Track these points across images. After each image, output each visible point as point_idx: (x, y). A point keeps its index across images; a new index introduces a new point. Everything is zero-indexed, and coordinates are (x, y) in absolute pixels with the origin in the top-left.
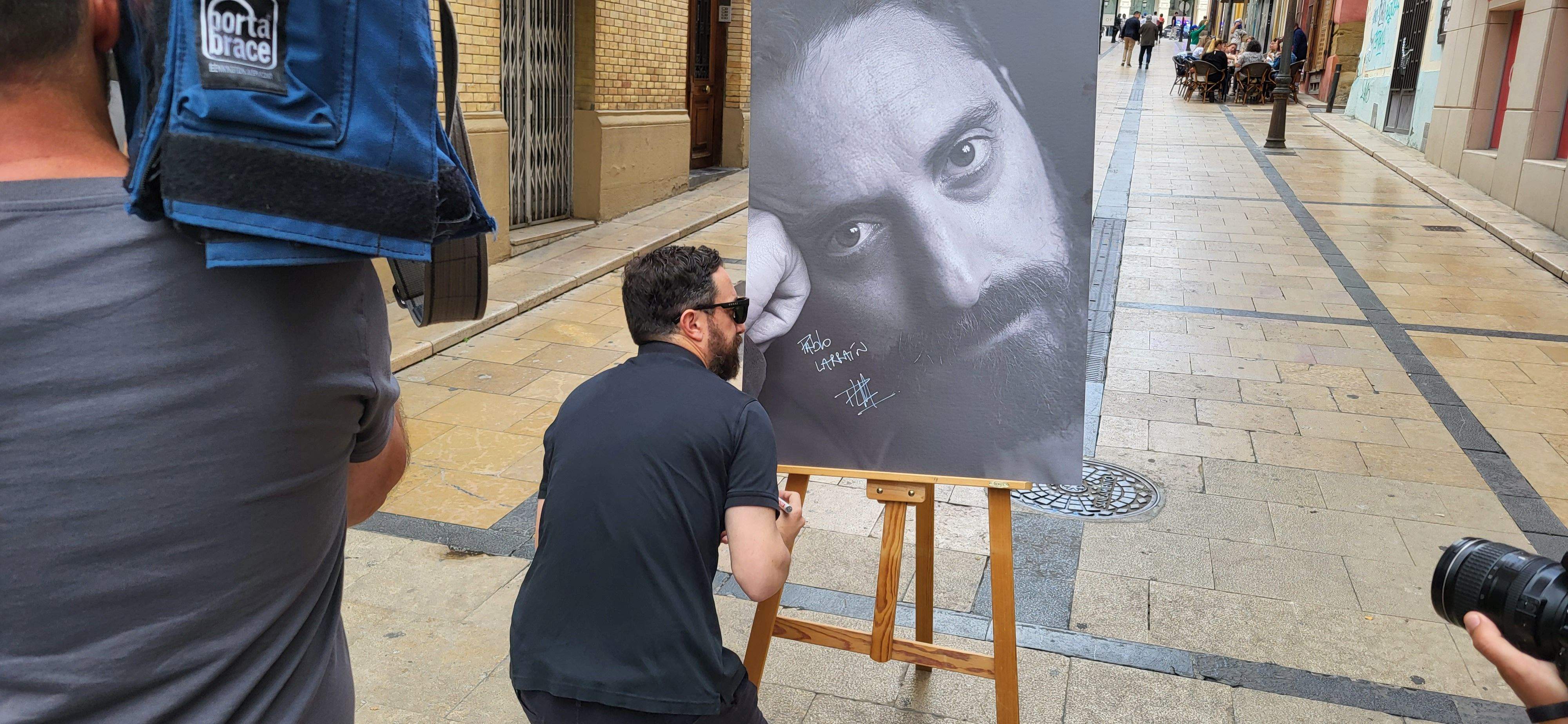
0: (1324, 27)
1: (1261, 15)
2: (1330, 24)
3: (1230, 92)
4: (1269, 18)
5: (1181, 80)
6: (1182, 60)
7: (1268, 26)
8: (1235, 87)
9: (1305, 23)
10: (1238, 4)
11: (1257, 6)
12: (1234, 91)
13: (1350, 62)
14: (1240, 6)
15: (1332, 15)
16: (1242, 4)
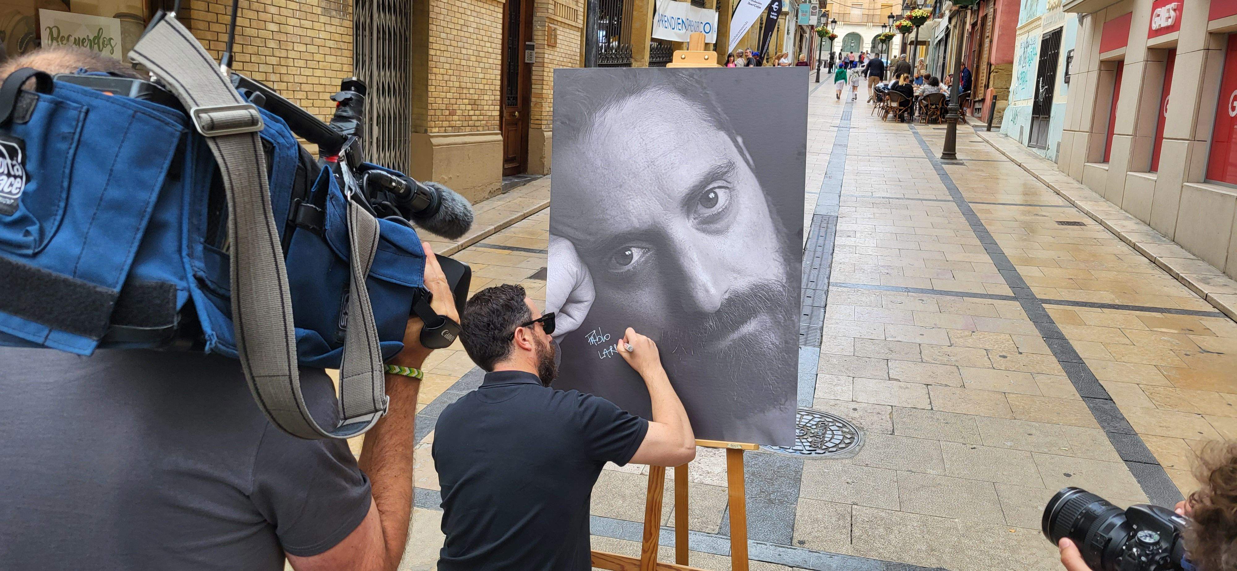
0: (984, 67)
1: (938, 56)
2: (988, 64)
3: (917, 114)
4: (944, 58)
5: (880, 105)
6: (880, 90)
7: (944, 64)
8: (920, 110)
10: (921, 46)
11: (935, 48)
12: (920, 113)
13: (1004, 93)
14: (922, 48)
15: (989, 58)
16: (925, 47)
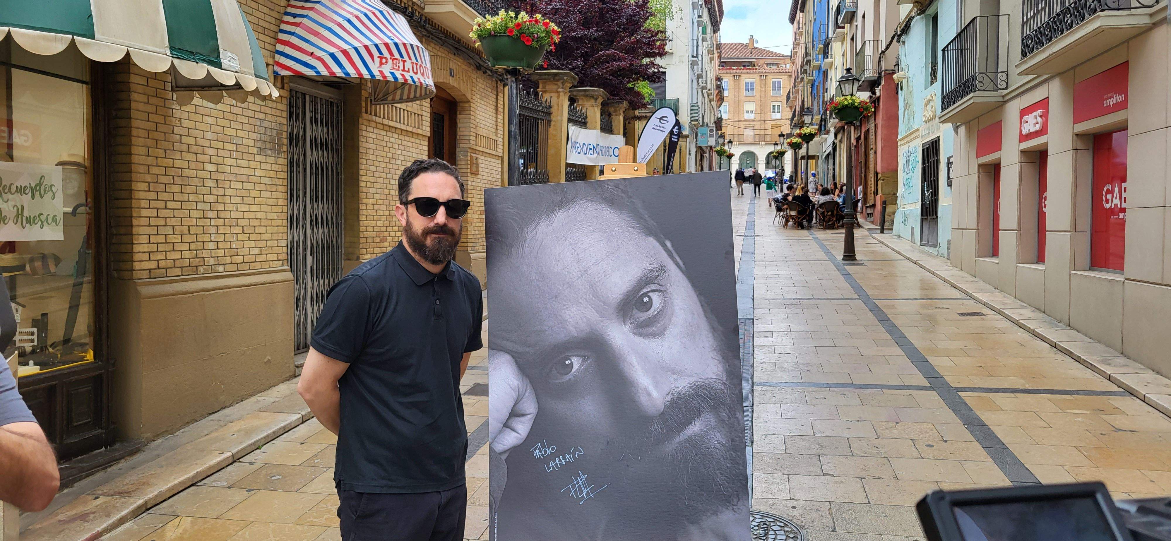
0: (871, 173)
1: (828, 168)
2: (874, 173)
3: (814, 221)
4: (834, 169)
5: (780, 214)
6: (779, 200)
7: (834, 175)
8: (816, 218)
9: (858, 172)
10: (811, 160)
11: (824, 162)
12: (816, 220)
13: (891, 199)
14: (813, 162)
15: (875, 167)
16: (814, 161)
